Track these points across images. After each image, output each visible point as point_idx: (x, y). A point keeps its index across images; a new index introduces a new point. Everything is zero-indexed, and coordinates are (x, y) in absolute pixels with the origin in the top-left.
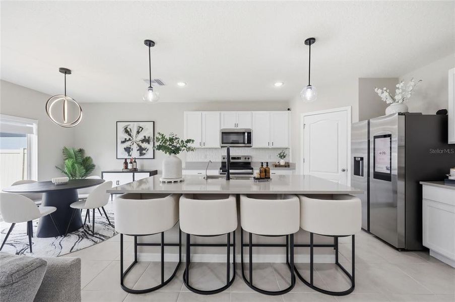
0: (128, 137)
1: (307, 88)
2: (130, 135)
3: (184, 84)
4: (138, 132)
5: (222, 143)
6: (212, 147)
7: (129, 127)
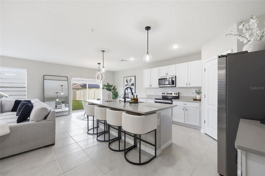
0: (127, 84)
1: (147, 54)
2: (128, 83)
3: (133, 59)
4: (130, 81)
5: (159, 85)
6: (155, 87)
7: (127, 79)
